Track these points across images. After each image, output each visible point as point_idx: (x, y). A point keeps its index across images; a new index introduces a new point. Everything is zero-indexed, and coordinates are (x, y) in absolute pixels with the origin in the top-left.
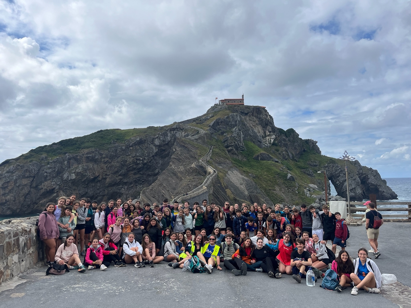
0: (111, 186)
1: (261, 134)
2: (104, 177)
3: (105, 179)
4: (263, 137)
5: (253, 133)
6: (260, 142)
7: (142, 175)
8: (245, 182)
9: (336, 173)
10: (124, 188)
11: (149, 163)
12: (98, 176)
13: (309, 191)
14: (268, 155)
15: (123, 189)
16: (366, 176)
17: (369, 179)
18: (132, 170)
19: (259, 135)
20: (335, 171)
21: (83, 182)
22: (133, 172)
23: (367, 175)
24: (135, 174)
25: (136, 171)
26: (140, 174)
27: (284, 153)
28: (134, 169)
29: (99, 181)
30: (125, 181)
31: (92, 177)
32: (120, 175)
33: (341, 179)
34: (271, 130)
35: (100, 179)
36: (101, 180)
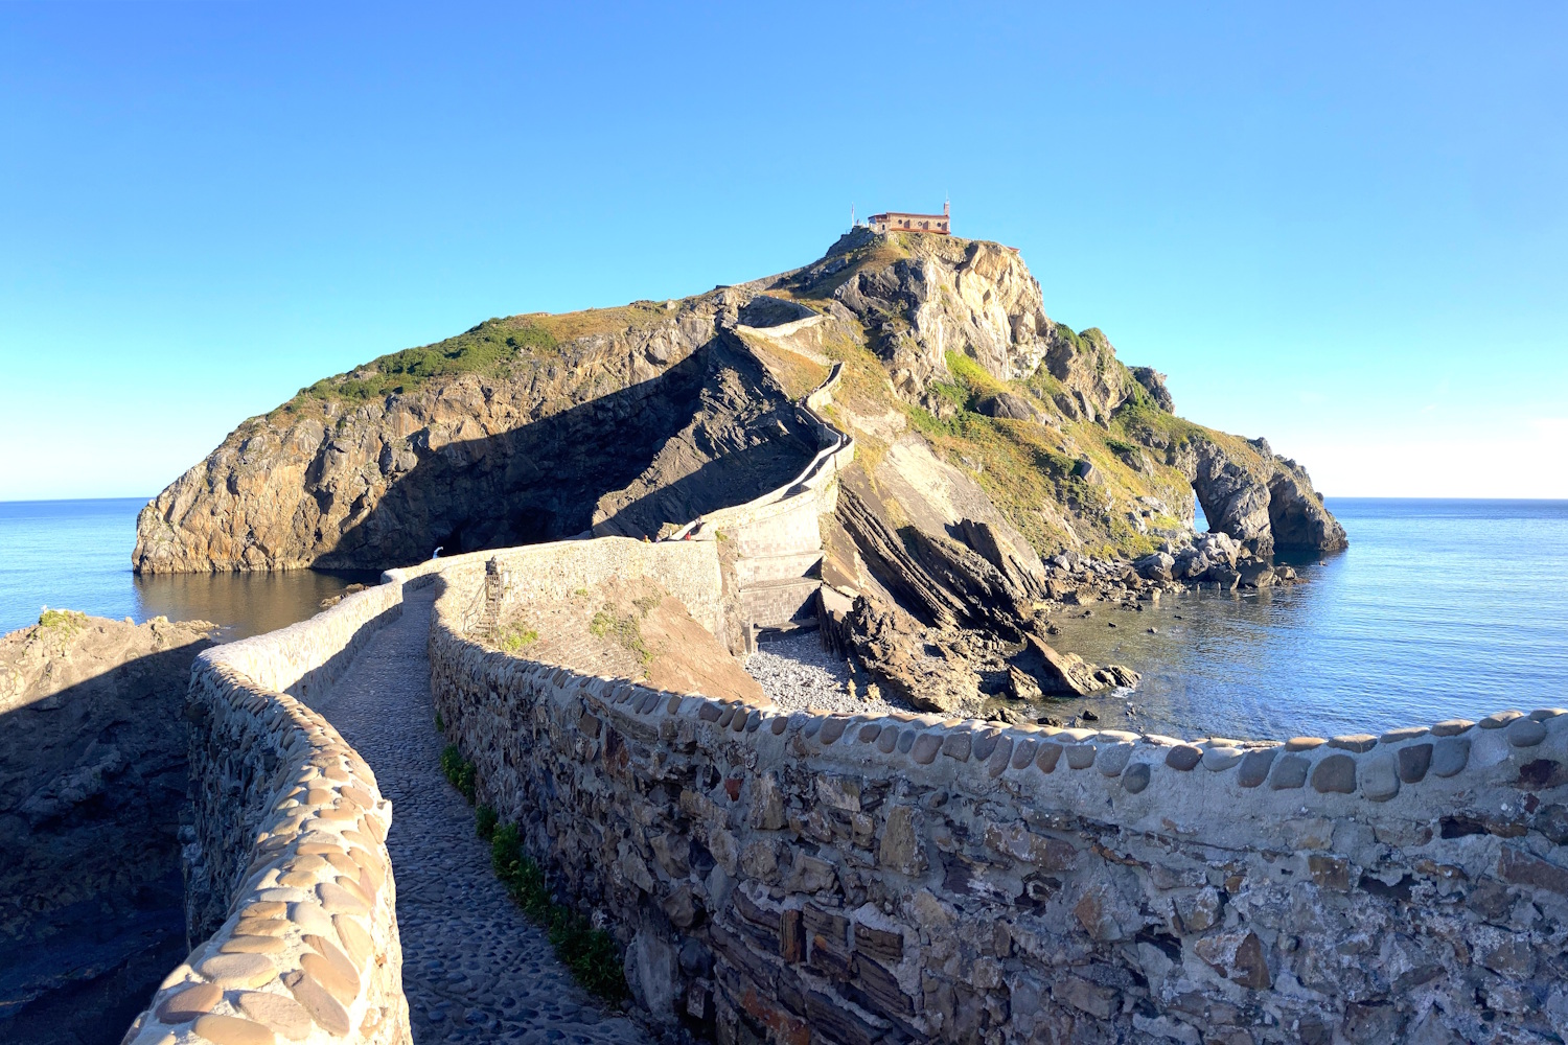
0: (520, 490)
2: (499, 462)
3: (503, 467)
5: (975, 331)
6: (999, 361)
7: (613, 456)
8: (948, 482)
10: (559, 498)
11: (635, 419)
12: (480, 461)
14: (1024, 402)
15: (555, 501)
18: (582, 443)
19: (995, 339)
21: (438, 477)
22: (583, 449)
24: (590, 453)
25: (594, 445)
26: (609, 454)
28: (588, 437)
29: (485, 474)
30: (561, 475)
31: (463, 463)
32: (544, 457)
35: (487, 468)
36: (491, 472)
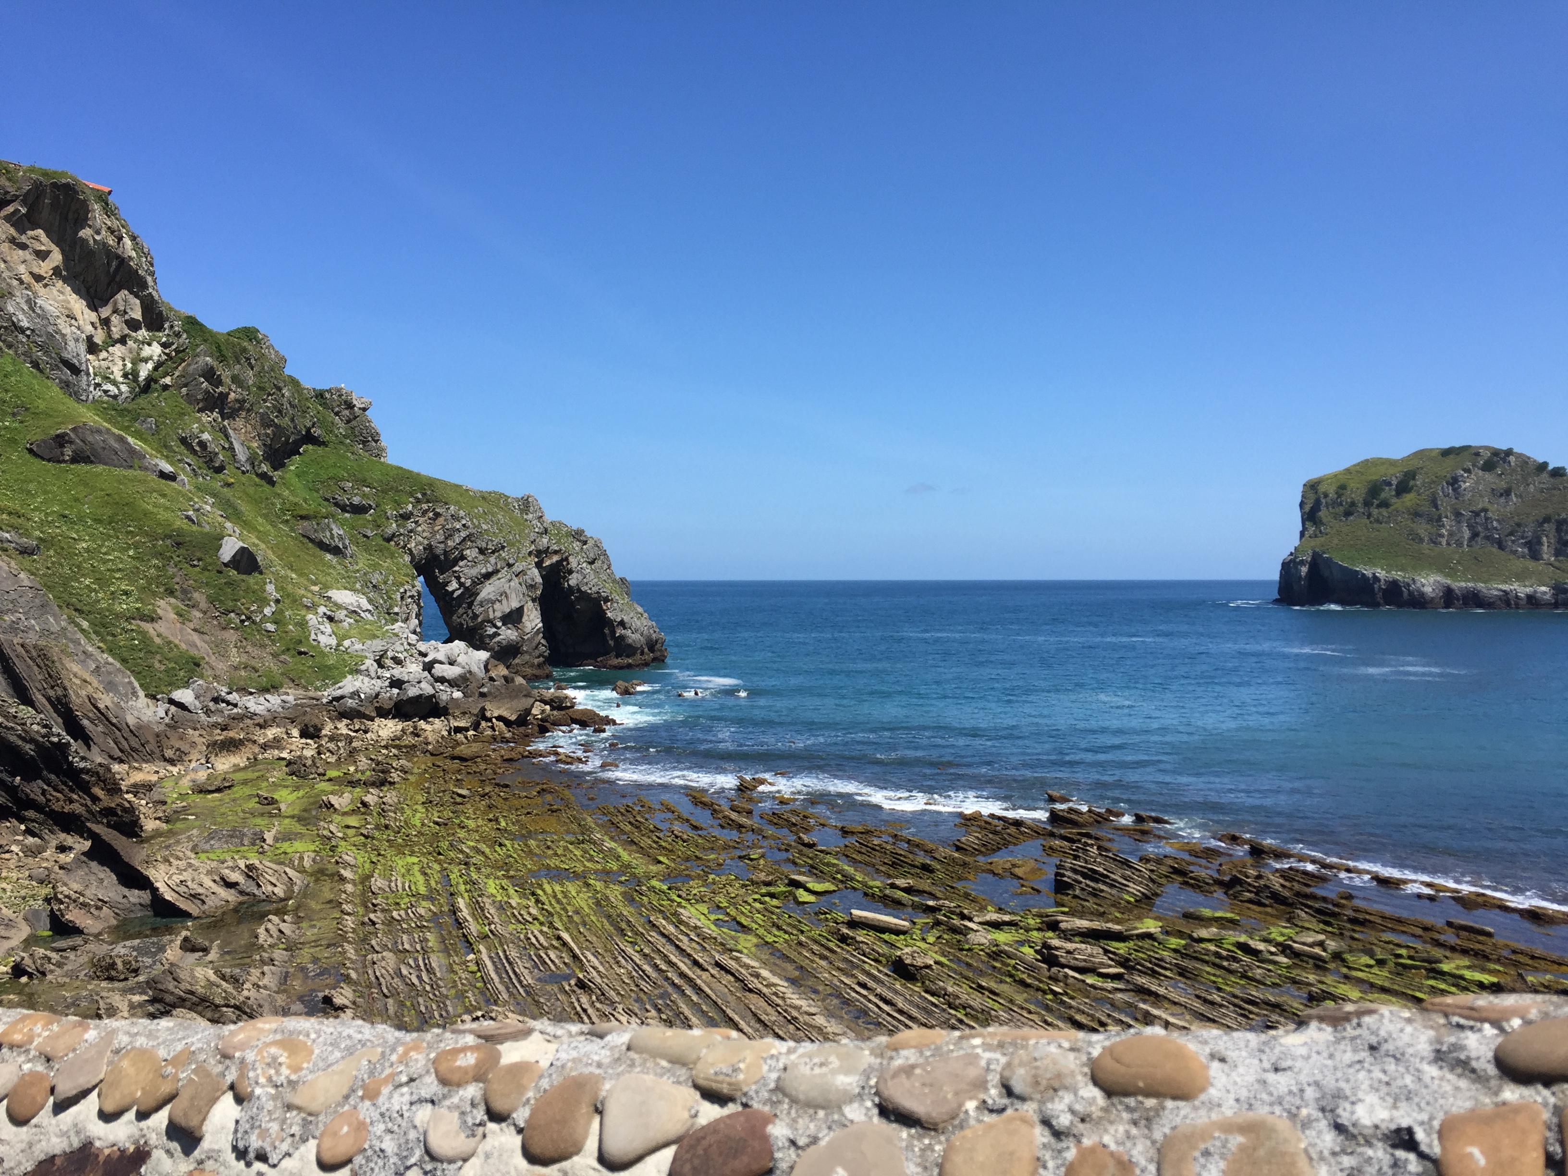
1: (79, 328)
4: (93, 348)
5: (29, 318)
6: (75, 370)
9: (450, 543)
13: (331, 619)
14: (121, 440)
16: (562, 560)
17: (571, 572)
19: (66, 330)
20: (446, 538)
23: (567, 559)
27: (206, 436)
33: (468, 571)
34: (137, 314)
